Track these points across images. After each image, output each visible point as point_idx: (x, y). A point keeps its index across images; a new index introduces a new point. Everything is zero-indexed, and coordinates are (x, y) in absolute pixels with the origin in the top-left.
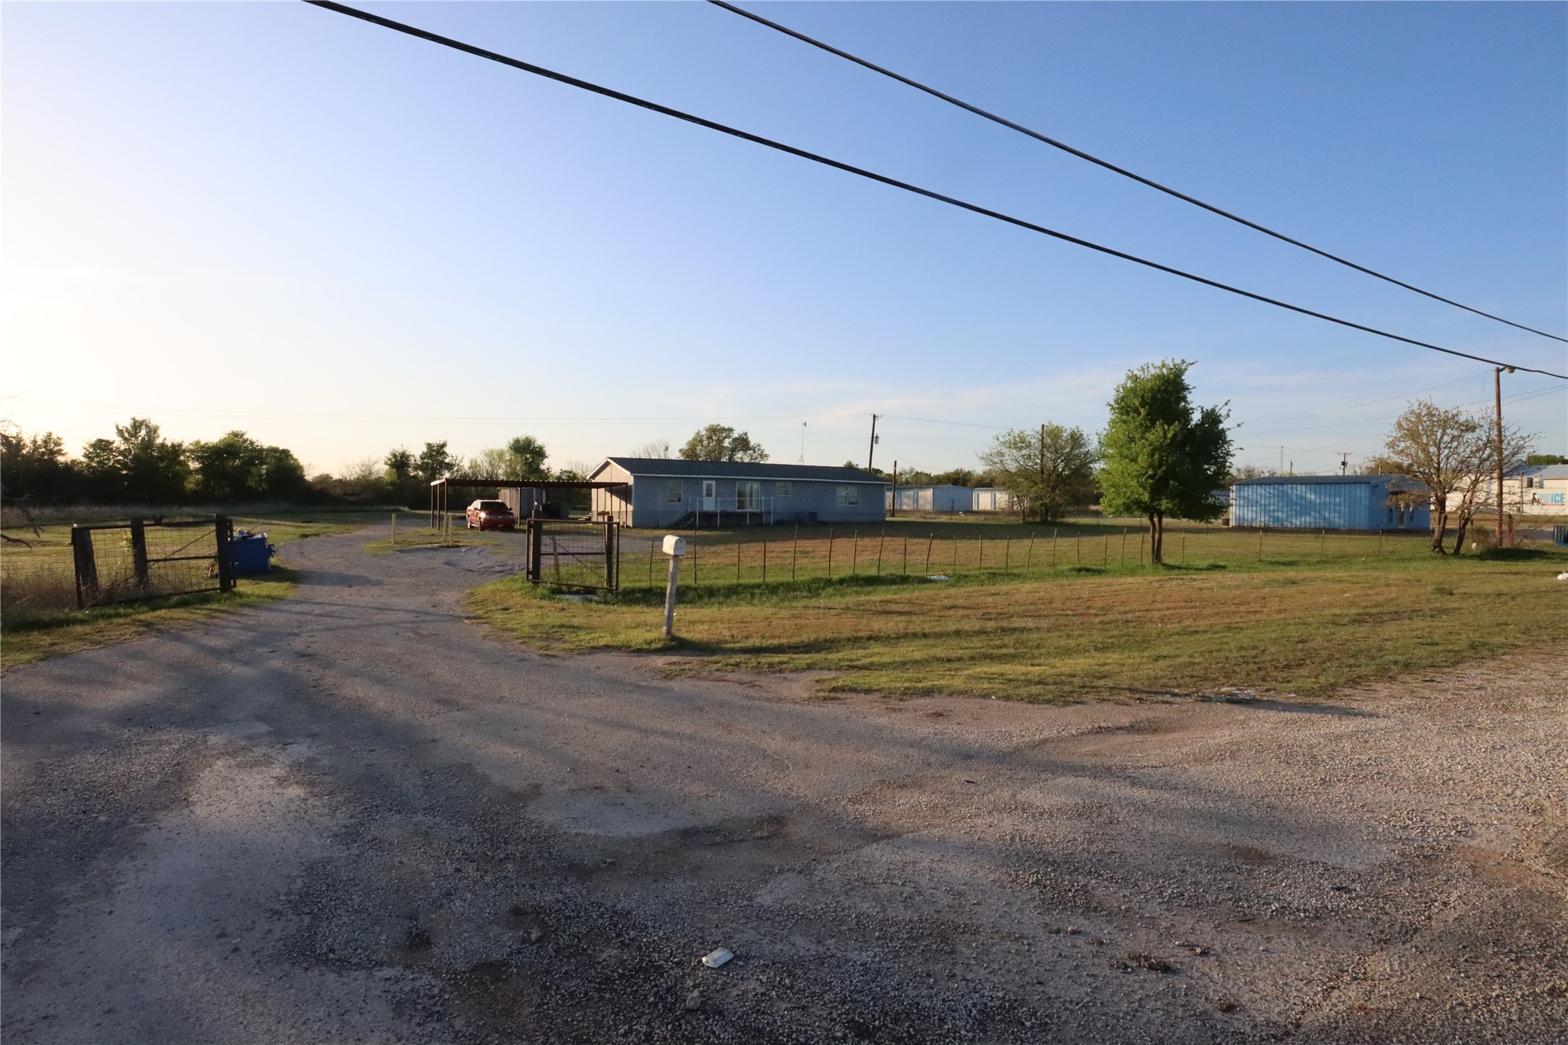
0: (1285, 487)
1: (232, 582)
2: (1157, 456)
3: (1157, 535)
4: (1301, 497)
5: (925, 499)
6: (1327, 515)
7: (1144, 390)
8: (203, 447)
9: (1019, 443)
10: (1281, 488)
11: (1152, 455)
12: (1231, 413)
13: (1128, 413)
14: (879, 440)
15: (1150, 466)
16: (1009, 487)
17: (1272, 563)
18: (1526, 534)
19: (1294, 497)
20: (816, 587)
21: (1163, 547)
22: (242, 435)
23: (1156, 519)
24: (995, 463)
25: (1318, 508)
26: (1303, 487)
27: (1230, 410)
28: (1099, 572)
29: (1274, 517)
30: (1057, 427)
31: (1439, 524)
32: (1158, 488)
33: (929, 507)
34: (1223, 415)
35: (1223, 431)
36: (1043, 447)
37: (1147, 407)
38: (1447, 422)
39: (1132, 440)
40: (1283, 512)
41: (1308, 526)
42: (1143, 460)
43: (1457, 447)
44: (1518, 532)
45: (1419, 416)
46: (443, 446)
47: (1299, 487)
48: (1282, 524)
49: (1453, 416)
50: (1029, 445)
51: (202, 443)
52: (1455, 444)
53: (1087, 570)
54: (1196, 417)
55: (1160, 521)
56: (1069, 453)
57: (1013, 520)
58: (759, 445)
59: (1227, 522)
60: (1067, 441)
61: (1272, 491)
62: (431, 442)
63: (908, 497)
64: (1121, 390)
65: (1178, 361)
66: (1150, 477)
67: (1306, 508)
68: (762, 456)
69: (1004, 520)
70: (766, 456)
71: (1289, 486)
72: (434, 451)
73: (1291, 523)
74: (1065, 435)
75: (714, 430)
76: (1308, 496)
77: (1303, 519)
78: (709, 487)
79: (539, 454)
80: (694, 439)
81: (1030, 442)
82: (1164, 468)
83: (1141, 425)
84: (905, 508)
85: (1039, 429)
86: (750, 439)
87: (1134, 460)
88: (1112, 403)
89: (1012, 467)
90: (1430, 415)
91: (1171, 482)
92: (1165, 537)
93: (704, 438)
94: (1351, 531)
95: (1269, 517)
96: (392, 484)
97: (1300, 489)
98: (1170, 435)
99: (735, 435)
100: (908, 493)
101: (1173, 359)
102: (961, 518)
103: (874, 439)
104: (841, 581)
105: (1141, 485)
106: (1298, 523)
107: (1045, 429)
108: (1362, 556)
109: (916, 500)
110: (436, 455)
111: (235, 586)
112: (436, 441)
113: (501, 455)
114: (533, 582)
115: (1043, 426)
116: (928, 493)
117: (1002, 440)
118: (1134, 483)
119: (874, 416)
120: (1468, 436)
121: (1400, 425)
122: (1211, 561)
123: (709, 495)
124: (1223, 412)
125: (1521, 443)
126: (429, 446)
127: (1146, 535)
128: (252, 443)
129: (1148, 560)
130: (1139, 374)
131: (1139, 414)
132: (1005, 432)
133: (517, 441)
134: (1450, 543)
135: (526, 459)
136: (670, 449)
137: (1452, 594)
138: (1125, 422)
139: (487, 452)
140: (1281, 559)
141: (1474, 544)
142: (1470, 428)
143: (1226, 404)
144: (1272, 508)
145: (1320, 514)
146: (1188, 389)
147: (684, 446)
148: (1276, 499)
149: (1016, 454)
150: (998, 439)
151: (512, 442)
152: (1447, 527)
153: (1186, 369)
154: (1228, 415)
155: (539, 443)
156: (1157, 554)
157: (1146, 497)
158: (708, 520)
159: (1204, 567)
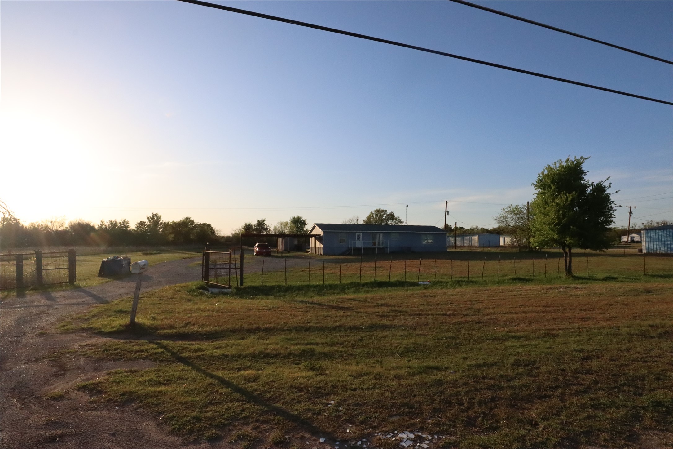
2: (561, 212)
3: (568, 258)
5: (475, 240)
9: (516, 211)
11: (557, 211)
12: (611, 185)
13: (544, 188)
15: (557, 218)
16: (511, 234)
17: (653, 276)
21: (572, 265)
23: (567, 250)
24: (503, 222)
28: (528, 281)
32: (563, 231)
33: (477, 244)
34: (607, 186)
35: (608, 196)
36: (528, 214)
37: (556, 184)
39: (547, 203)
42: (552, 214)
46: (264, 221)
53: (521, 279)
54: (590, 189)
55: (570, 251)
57: (515, 250)
58: (399, 217)
59: (641, 250)
61: (668, 233)
62: (259, 219)
63: (467, 240)
64: (541, 175)
65: (578, 158)
66: (557, 224)
68: (400, 222)
69: (509, 250)
70: (402, 222)
75: (378, 211)
78: (359, 236)
79: (304, 223)
80: (370, 215)
81: (521, 211)
82: (566, 219)
83: (552, 194)
84: (466, 245)
85: (526, 204)
86: (395, 215)
87: (547, 215)
88: (535, 183)
89: (512, 224)
91: (571, 227)
92: (573, 259)
93: (374, 215)
95: (668, 248)
98: (570, 199)
99: (388, 213)
100: (466, 238)
101: (575, 157)
102: (493, 250)
103: (447, 213)
105: (551, 229)
107: (529, 204)
109: (471, 241)
110: (261, 224)
111: (76, 281)
112: (261, 219)
113: (286, 224)
114: (205, 282)
115: (528, 202)
116: (477, 238)
117: (506, 210)
118: (548, 228)
119: (446, 202)
122: (608, 275)
123: (359, 239)
124: (606, 184)
126: (259, 221)
127: (561, 259)
129: (563, 275)
130: (553, 166)
131: (551, 188)
132: (507, 206)
133: (294, 218)
135: (298, 225)
136: (359, 220)
138: (543, 193)
139: (281, 223)
140: (661, 273)
143: (607, 179)
144: (669, 243)
146: (584, 173)
147: (365, 218)
149: (514, 217)
150: (504, 210)
151: (292, 219)
153: (583, 162)
154: (610, 186)
155: (303, 219)
156: (569, 270)
157: (556, 236)
158: (357, 251)
159: (602, 278)
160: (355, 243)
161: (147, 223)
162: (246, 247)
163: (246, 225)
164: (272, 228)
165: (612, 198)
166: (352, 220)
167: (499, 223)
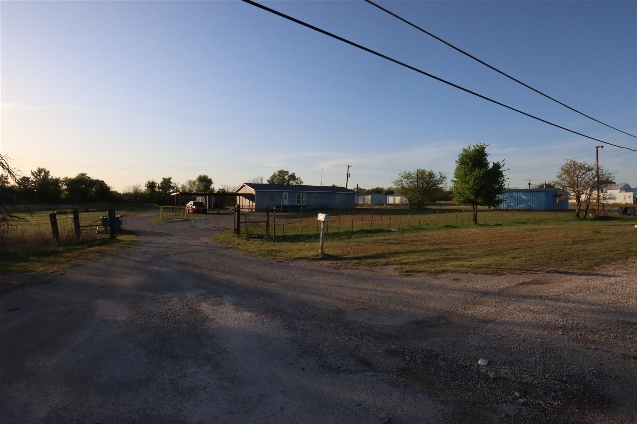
0: (513, 193)
1: (115, 235)
2: (477, 181)
3: (475, 212)
4: (519, 197)
5: (368, 199)
6: (530, 204)
7: (470, 155)
8: (69, 180)
9: (408, 176)
10: (511, 193)
11: (474, 181)
13: (464, 164)
14: (350, 176)
15: (474, 185)
16: (404, 194)
17: (517, 223)
18: (610, 211)
19: (517, 197)
20: (349, 234)
21: (478, 217)
22: (85, 175)
23: (475, 207)
24: (399, 185)
25: (526, 201)
26: (520, 193)
27: (504, 164)
28: (455, 227)
29: (509, 205)
30: (423, 170)
31: (578, 207)
32: (477, 194)
33: (370, 203)
35: (501, 172)
36: (418, 178)
37: (472, 162)
38: (581, 167)
39: (466, 175)
40: (512, 203)
41: (522, 208)
42: (471, 183)
43: (584, 177)
44: (606, 210)
45: (570, 165)
46: (170, 179)
47: (518, 193)
48: (512, 208)
49: (584, 165)
50: (412, 178)
51: (68, 178)
52: (584, 176)
53: (450, 226)
54: (491, 166)
55: (476, 207)
56: (429, 180)
57: (406, 207)
58: (299, 178)
60: (427, 176)
61: (508, 195)
62: (165, 177)
63: (361, 198)
64: (461, 156)
65: (482, 144)
66: (475, 190)
67: (521, 201)
68: (301, 182)
69: (402, 207)
70: (303, 182)
71: (515, 193)
72: (166, 181)
73: (516, 207)
74: (426, 173)
75: (282, 173)
76: (522, 197)
77: (520, 206)
78: (286, 195)
79: (210, 182)
80: (273, 176)
81: (413, 176)
82: (480, 186)
83: (469, 169)
84: (360, 203)
85: (416, 171)
86: (296, 176)
87: (468, 183)
88: (458, 161)
89: (406, 186)
90: (574, 165)
91: (482, 191)
92: (478, 213)
93: (277, 175)
94: (539, 210)
95: (507, 205)
96: (149, 195)
97: (519, 194)
98: (482, 173)
99: (290, 174)
101: (480, 144)
102: (384, 207)
103: (348, 175)
104: (358, 232)
105: (471, 193)
106: (518, 207)
107: (419, 170)
108: (550, 220)
109: (364, 200)
110: (167, 182)
111: (116, 237)
112: (167, 177)
113: (194, 182)
114: (237, 234)
116: (370, 197)
117: (402, 175)
118: (468, 192)
119: (348, 166)
120: (589, 173)
121: (563, 169)
122: (496, 222)
123: (286, 198)
124: (502, 164)
125: (609, 175)
126: (164, 179)
127: (471, 212)
128: (89, 178)
129: (472, 223)
130: (468, 149)
131: (469, 165)
132: (403, 172)
133: (200, 177)
134: (582, 214)
135: (204, 184)
136: (263, 180)
137: (600, 233)
138: (463, 168)
139: (189, 181)
140: (520, 221)
141: (591, 215)
142: (590, 169)
143: (503, 161)
144: (508, 201)
145: (527, 204)
146: (487, 155)
147: (269, 178)
148: (510, 198)
149: (407, 181)
150: (400, 175)
151: (198, 177)
152: (581, 208)
153: (485, 147)
154: (504, 165)
155: (209, 177)
156: (475, 220)
157: (472, 197)
158: (285, 208)
159: (494, 224)
160: (283, 201)
161: (32, 178)
162: (155, 205)
163: (149, 183)
164: (180, 186)
165: (504, 173)
166: (257, 180)
167: (396, 185)
